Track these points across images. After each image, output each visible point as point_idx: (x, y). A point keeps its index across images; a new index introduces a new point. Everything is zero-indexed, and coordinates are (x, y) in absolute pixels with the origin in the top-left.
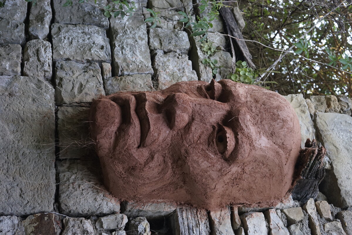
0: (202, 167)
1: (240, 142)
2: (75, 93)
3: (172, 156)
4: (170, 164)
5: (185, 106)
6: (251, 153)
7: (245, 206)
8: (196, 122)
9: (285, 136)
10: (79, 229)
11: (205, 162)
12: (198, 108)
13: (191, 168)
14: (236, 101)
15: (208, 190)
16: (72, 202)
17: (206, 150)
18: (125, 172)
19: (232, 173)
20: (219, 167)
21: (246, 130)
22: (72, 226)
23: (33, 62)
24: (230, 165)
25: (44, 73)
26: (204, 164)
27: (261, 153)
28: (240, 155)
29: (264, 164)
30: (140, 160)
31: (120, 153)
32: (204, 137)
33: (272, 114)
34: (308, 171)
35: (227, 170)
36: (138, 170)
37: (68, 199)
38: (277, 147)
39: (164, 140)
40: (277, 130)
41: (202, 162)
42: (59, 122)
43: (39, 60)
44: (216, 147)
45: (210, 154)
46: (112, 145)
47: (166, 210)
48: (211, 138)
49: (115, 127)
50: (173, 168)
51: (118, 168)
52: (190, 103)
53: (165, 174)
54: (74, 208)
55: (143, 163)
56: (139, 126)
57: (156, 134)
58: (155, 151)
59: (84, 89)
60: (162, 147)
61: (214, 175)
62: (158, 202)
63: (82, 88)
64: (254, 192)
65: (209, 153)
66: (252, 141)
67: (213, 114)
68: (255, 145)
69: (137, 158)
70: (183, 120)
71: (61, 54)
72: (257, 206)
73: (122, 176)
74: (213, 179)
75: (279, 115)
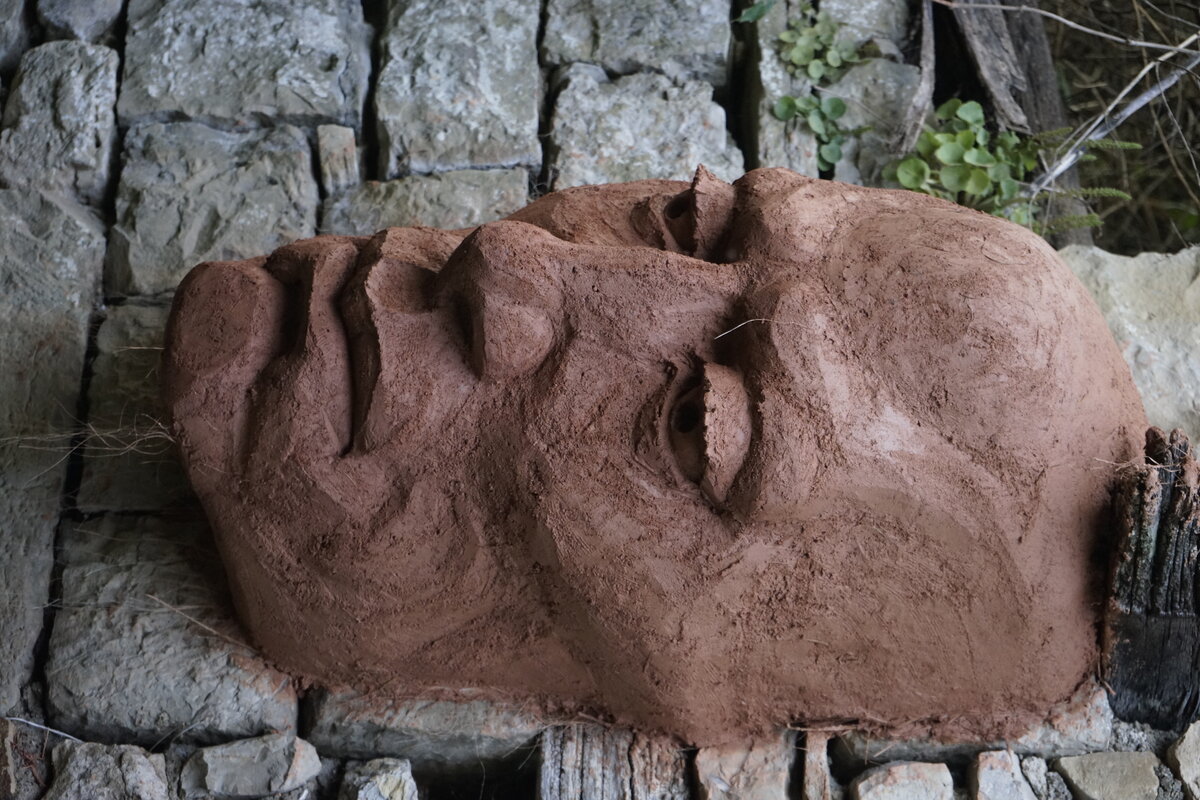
0: (608, 540)
1: (769, 429)
2: (181, 251)
3: (485, 490)
4: (477, 526)
5: (521, 274)
6: (823, 480)
7: (864, 732)
8: (580, 344)
9: (999, 407)
10: (106, 790)
11: (621, 517)
12: (589, 284)
13: (561, 545)
14: (772, 254)
15: (652, 645)
16: (96, 681)
17: (625, 464)
18: (299, 561)
19: (750, 570)
20: (687, 542)
21: (798, 379)
22: (82, 776)
23: (34, 129)
24: (735, 535)
25: (72, 172)
26: (617, 528)
27: (880, 481)
28: (769, 487)
29: (906, 537)
30: (350, 509)
31: (268, 476)
32: (621, 411)
33: (936, 307)
34: (1144, 576)
35: (724, 554)
36: (345, 551)
37: (79, 671)
38: (963, 457)
39: (447, 424)
40: (959, 380)
41: (606, 515)
42: (100, 366)
43: (57, 123)
44: (667, 454)
45: (644, 484)
46: (236, 443)
47: (493, 732)
48: (650, 413)
49: (248, 367)
50: (492, 544)
51: (269, 543)
52: (548, 265)
53: (463, 569)
54: (100, 705)
55: (364, 519)
56: (341, 363)
57: (408, 397)
58: (413, 472)
59: (221, 234)
60: (440, 453)
61: (666, 575)
62: (458, 699)
63: (216, 232)
64: (890, 667)
65: (636, 480)
66: (827, 425)
67: (662, 313)
68: (846, 446)
69: (336, 498)
70: (521, 337)
71: (149, 96)
72: (924, 735)
73: (289, 577)
74: (661, 594)
75: (969, 315)
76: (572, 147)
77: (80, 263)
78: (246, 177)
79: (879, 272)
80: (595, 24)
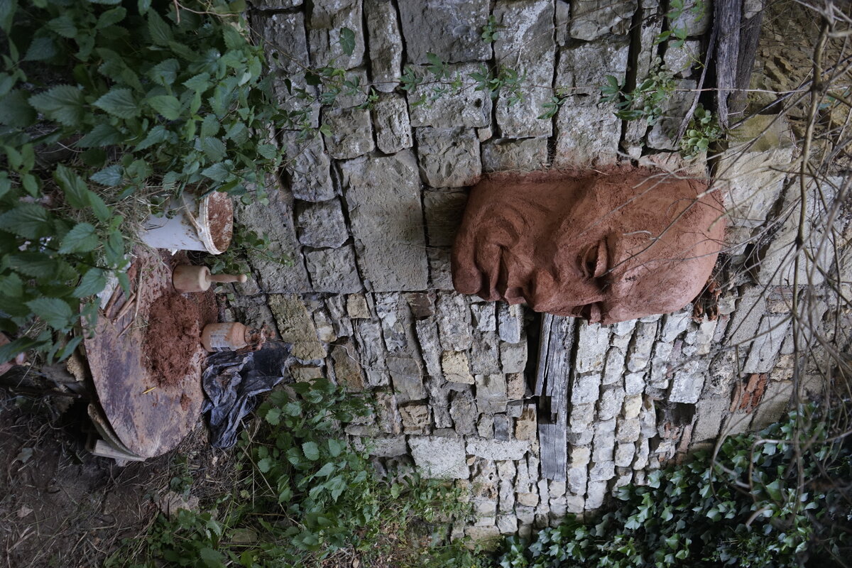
2: (442, 175)
59: (453, 170)
71: (420, 122)
76: (564, 131)
77: (413, 181)
78: (457, 151)
79: (641, 301)
80: (575, 76)
